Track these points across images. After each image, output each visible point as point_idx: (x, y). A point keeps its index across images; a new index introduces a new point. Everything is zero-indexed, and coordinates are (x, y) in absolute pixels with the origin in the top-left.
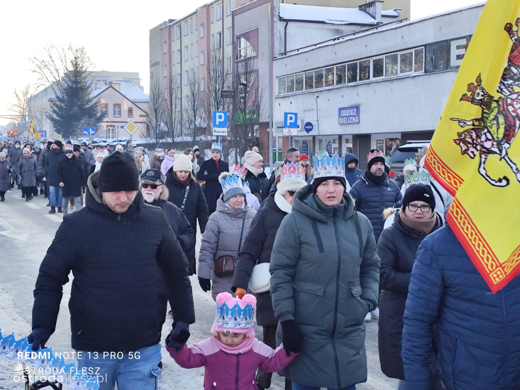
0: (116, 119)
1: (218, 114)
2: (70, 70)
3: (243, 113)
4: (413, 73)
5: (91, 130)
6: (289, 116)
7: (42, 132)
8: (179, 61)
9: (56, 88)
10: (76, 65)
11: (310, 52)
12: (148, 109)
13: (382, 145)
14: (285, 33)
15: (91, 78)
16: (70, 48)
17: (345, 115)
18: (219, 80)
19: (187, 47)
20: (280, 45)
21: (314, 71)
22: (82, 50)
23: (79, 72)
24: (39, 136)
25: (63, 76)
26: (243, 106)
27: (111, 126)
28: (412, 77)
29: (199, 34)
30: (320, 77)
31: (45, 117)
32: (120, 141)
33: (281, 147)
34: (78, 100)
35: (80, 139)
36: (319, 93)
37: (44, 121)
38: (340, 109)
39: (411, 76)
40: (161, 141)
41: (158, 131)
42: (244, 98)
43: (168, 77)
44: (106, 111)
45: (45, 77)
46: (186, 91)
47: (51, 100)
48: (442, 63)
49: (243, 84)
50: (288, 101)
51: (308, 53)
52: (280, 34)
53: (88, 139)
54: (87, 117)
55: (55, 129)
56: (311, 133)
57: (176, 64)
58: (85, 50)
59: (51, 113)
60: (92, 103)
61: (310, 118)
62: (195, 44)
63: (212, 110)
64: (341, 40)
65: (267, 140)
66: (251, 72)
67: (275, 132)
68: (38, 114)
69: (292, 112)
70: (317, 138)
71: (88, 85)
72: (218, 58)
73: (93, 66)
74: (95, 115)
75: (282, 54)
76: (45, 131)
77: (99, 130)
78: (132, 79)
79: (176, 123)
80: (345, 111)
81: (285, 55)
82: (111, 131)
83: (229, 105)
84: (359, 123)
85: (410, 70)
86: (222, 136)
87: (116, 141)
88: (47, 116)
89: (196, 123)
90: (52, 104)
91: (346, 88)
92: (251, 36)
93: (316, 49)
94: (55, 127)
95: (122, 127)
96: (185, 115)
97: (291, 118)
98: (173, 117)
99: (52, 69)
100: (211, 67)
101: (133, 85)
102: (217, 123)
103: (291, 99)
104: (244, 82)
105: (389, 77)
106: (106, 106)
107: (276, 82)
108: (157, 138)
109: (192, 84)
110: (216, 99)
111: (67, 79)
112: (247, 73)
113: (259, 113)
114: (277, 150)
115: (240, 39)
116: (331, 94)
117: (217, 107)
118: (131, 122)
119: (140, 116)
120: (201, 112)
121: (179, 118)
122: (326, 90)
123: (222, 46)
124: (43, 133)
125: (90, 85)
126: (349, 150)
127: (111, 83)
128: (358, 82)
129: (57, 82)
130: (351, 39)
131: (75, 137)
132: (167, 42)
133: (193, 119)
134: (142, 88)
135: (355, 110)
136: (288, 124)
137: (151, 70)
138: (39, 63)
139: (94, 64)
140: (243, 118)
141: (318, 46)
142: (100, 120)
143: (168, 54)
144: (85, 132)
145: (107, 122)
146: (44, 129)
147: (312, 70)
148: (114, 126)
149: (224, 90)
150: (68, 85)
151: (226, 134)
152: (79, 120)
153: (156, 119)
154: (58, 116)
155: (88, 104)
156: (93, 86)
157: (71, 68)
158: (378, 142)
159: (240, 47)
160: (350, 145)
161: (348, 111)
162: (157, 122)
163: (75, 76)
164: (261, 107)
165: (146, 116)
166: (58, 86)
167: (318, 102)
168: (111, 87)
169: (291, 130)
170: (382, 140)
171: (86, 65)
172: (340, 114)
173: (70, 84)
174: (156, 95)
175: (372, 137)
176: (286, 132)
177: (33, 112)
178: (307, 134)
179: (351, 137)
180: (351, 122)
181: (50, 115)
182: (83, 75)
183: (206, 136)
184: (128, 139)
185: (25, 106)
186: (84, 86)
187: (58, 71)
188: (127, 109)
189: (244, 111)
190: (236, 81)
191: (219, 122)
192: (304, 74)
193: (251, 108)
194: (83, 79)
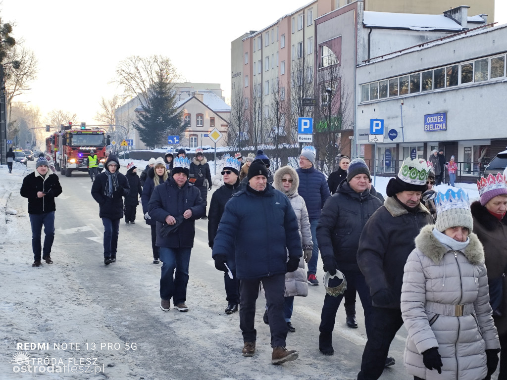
0: (198, 129)
1: (303, 121)
2: (155, 82)
3: (328, 120)
4: (505, 79)
5: (175, 138)
6: (375, 122)
7: (129, 140)
8: (260, 72)
9: (142, 99)
10: (161, 77)
11: (395, 59)
13: (470, 152)
14: (369, 40)
15: (175, 89)
16: (156, 61)
17: (431, 122)
19: (268, 57)
20: (363, 52)
21: (399, 77)
22: (166, 62)
23: (164, 83)
24: (126, 144)
25: (148, 87)
26: (327, 113)
27: (194, 135)
29: (280, 44)
31: (132, 126)
32: (204, 149)
33: (364, 154)
34: (163, 110)
35: (164, 147)
36: (404, 99)
37: (130, 131)
38: (426, 116)
39: (503, 81)
40: (243, 149)
41: (241, 139)
42: (329, 105)
43: (249, 87)
44: (189, 121)
45: (132, 89)
46: (268, 100)
47: (137, 111)
49: (328, 91)
50: (371, 108)
51: (393, 59)
52: (364, 42)
53: (172, 147)
54: (171, 126)
55: (141, 138)
56: (395, 141)
57: (257, 75)
58: (170, 62)
59: (138, 123)
60: (176, 113)
61: (394, 125)
62: (275, 55)
64: (425, 46)
66: (336, 79)
67: (359, 141)
68: (125, 124)
69: (378, 118)
70: (400, 145)
73: (177, 78)
74: (179, 124)
75: (365, 62)
76: (132, 140)
77: (183, 139)
78: (214, 90)
80: (432, 117)
81: (369, 62)
82: (194, 140)
84: (446, 130)
85: (502, 76)
88: (133, 126)
89: (280, 130)
90: (138, 114)
91: (432, 95)
92: (334, 44)
93: (401, 55)
94: (141, 136)
95: (206, 136)
97: (377, 125)
98: (257, 125)
99: (138, 81)
101: (215, 96)
102: (303, 130)
103: (375, 106)
104: (329, 89)
105: (479, 82)
106: (189, 115)
107: (359, 90)
108: (238, 146)
110: (299, 106)
111: (152, 90)
112: (332, 80)
113: (341, 122)
115: (322, 47)
116: (416, 101)
117: (301, 114)
118: (216, 130)
119: (222, 125)
121: (261, 126)
122: (412, 97)
123: (302, 56)
124: (130, 142)
125: (174, 95)
127: (194, 94)
128: (446, 88)
129: (143, 93)
130: (439, 45)
131: (160, 146)
132: (249, 53)
133: (274, 128)
134: (223, 99)
135: (442, 117)
136: (374, 131)
137: (232, 81)
138: (126, 75)
140: (328, 125)
141: (403, 52)
142: (183, 129)
143: (249, 65)
144: (170, 141)
145: (190, 131)
147: (397, 76)
148: (197, 135)
150: (154, 96)
151: (311, 141)
152: (163, 129)
153: (239, 127)
154: (144, 126)
155: (172, 114)
156: (177, 96)
157: (156, 80)
158: (466, 149)
159: (322, 55)
161: (435, 117)
162: (240, 130)
163: (160, 87)
165: (227, 126)
166: (144, 96)
167: (403, 109)
168: (194, 97)
169: (377, 136)
170: (470, 147)
171: (171, 76)
172: (425, 121)
173: (155, 95)
174: (238, 103)
175: (460, 143)
176: (371, 138)
177: (120, 122)
178: (391, 141)
179: (437, 144)
180: (437, 129)
181: (136, 124)
182: (168, 86)
183: (289, 143)
184: (210, 147)
185: (113, 117)
186: (168, 96)
187: (145, 82)
188: (209, 119)
189: (328, 118)
190: (318, 89)
191: (305, 129)
192: (388, 81)
193: (336, 115)
194: (168, 89)
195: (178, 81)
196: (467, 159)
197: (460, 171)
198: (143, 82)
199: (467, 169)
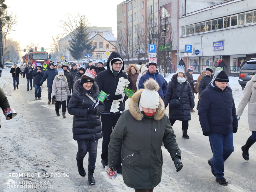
0: (100, 50)
1: (151, 46)
2: (78, 26)
4: (253, 23)
5: (88, 55)
6: (187, 46)
8: (131, 21)
10: (81, 24)
12: (116, 44)
13: (236, 61)
14: (185, 4)
16: (79, 15)
17: (216, 46)
18: (151, 29)
19: (135, 13)
20: (182, 10)
21: (200, 23)
23: (83, 27)
24: (64, 59)
25: (75, 29)
26: (164, 42)
27: (98, 53)
28: (252, 25)
29: (141, 6)
31: (67, 49)
34: (83, 41)
36: (203, 35)
37: (66, 52)
38: (214, 43)
42: (164, 38)
43: (126, 28)
44: (96, 46)
45: (66, 30)
46: (135, 35)
47: (69, 41)
49: (164, 31)
50: (186, 39)
51: (197, 14)
52: (183, 5)
54: (86, 49)
55: (72, 55)
56: (198, 55)
57: (130, 22)
58: (85, 16)
59: (70, 47)
60: (89, 42)
61: (198, 47)
62: (139, 12)
63: (148, 44)
64: (214, 7)
65: (175, 59)
67: (180, 55)
68: (63, 48)
69: (189, 44)
70: (201, 58)
71: (87, 33)
72: (151, 18)
74: (90, 48)
75: (183, 15)
77: (92, 55)
78: (108, 30)
79: (130, 51)
80: (216, 44)
81: (185, 15)
82: (98, 56)
83: (156, 42)
84: (224, 50)
85: (251, 22)
88: (68, 49)
89: (140, 51)
90: (70, 43)
91: (217, 32)
92: (168, 6)
94: (71, 54)
95: (103, 54)
96: (134, 47)
97: (188, 48)
98: (129, 48)
99: (70, 26)
100: (148, 22)
101: (109, 33)
102: (151, 51)
103: (188, 38)
104: (164, 29)
105: (240, 25)
106: (96, 43)
107: (180, 30)
109: (138, 31)
110: (150, 38)
111: (77, 31)
112: (166, 25)
113: (171, 46)
115: (162, 8)
116: (209, 35)
117: (151, 43)
118: (108, 51)
119: (112, 48)
120: (142, 45)
121: (132, 48)
122: (206, 33)
123: (153, 12)
124: (66, 57)
125: (88, 33)
127: (98, 32)
128: (223, 29)
129: (72, 32)
130: (220, 7)
132: (126, 11)
133: (138, 49)
134: (113, 35)
135: (222, 43)
136: (187, 51)
137: (117, 25)
138: (64, 23)
139: (90, 23)
140: (164, 48)
141: (202, 11)
142: (93, 50)
143: (126, 17)
144: (86, 56)
145: (96, 51)
146: (66, 55)
147: (199, 23)
148: (100, 54)
149: (154, 34)
150: (78, 34)
151: (155, 56)
152: (83, 50)
153: (120, 49)
154: (73, 49)
155: (87, 43)
156: (90, 34)
158: (234, 59)
159: (162, 12)
161: (218, 43)
162: (120, 51)
163: (81, 29)
164: (173, 42)
165: (115, 48)
166: (73, 34)
167: (202, 39)
168: (98, 34)
169: (189, 53)
170: (236, 58)
171: (86, 23)
172: (213, 45)
174: (120, 37)
175: (231, 57)
176: (186, 55)
177: (61, 47)
178: (196, 56)
180: (219, 49)
181: (69, 48)
182: (85, 29)
183: (145, 57)
185: (57, 44)
186: (85, 34)
187: (73, 26)
188: (106, 45)
189: (164, 44)
190: (160, 29)
191: (152, 50)
192: (195, 25)
193: (168, 43)
194: (85, 30)
195: (90, 26)
196: (234, 65)
197: (231, 70)
199: (234, 70)
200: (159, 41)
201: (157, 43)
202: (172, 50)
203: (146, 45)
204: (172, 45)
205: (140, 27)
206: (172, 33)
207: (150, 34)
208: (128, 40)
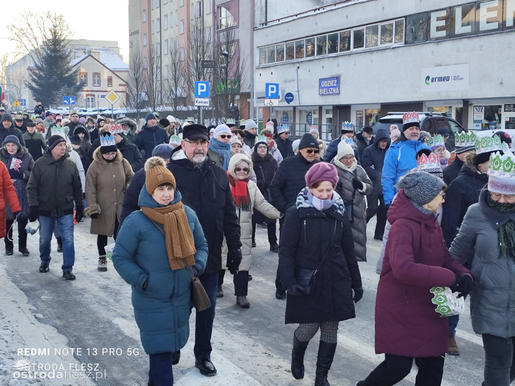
0: (95, 89)
1: (200, 85)
2: (49, 38)
3: (225, 83)
4: (393, 45)
5: (71, 99)
6: (270, 86)
7: (22, 100)
8: (159, 30)
9: (35, 57)
10: (55, 34)
11: (291, 23)
13: (361, 116)
14: (266, 2)
15: (70, 47)
16: (49, 16)
17: (325, 86)
18: (200, 51)
19: (166, 16)
20: (261, 15)
21: (295, 41)
22: (61, 18)
23: (58, 40)
25: (41, 44)
26: (224, 76)
27: (91, 95)
28: (393, 48)
29: (179, 2)
30: (300, 47)
31: (24, 85)
32: (101, 111)
33: (262, 117)
34: (58, 69)
35: (59, 108)
36: (300, 63)
37: (23, 90)
38: (321, 80)
39: (391, 47)
40: (141, 111)
41: (139, 101)
42: (226, 68)
43: (148, 45)
44: (85, 80)
45: (23, 46)
46: (167, 60)
47: (29, 69)
48: (421, 35)
49: (225, 55)
50: (269, 71)
51: (289, 23)
52: (261, 4)
53: (68, 108)
54: (66, 85)
55: (35, 98)
56: (291, 104)
57: (156, 34)
58: (63, 18)
59: (31, 82)
60: (71, 72)
61: (291, 89)
62: (174, 13)
63: (193, 80)
64: (322, 10)
65: (248, 110)
66: (233, 41)
67: (255, 103)
68: (16, 83)
69: (273, 83)
70: (297, 108)
72: (199, 28)
73: (72, 35)
74: (75, 84)
75: (263, 24)
76: (25, 100)
77: (79, 99)
78: (111, 48)
79: (157, 93)
80: (326, 82)
81: (266, 25)
82: (90, 100)
84: (339, 94)
85: (391, 41)
86: (204, 106)
87: (96, 111)
88: (26, 85)
89: (177, 93)
90: (31, 73)
91: (326, 59)
92: (232, 5)
93: (297, 19)
94: (34, 95)
95: (103, 96)
96: (166, 86)
97: (272, 89)
98: (154, 87)
99: (31, 38)
100: (193, 37)
101: (112, 54)
102: (199, 94)
103: (272, 70)
104: (226, 52)
105: (370, 48)
106: (86, 75)
107: (257, 53)
108: (137, 108)
109: (174, 53)
110: (197, 69)
111: (46, 47)
112: (228, 43)
113: (239, 85)
114: (258, 121)
115: (221, 8)
116: (311, 65)
117: (199, 77)
118: (112, 91)
119: (120, 85)
120: (182, 81)
121: (160, 88)
122: (307, 61)
123: (202, 15)
124: (23, 102)
125: (69, 53)
126: (330, 120)
127: (90, 52)
128: (339, 53)
129: (36, 50)
130: (332, 10)
131: (55, 106)
132: (147, 11)
133: (174, 89)
134: (121, 57)
135: (336, 81)
136: (270, 95)
137: (130, 39)
138: (17, 31)
139: (73, 32)
140: (225, 89)
141: (299, 16)
142: (80, 88)
143: (147, 23)
144: (65, 101)
145: (87, 91)
147: (293, 40)
148: (94, 95)
149: (206, 59)
150: (47, 54)
151: (208, 105)
152: (58, 89)
153: (137, 89)
154: (37, 85)
155: (68, 73)
156: (72, 54)
157: (50, 36)
158: (358, 113)
159: (221, 17)
160: (330, 116)
161: (329, 81)
162: (138, 92)
163: (54, 45)
164: (242, 77)
165: (124, 85)
166: (37, 54)
167: (299, 73)
168: (90, 55)
169: (272, 100)
170: (362, 111)
171: (65, 33)
172: (320, 85)
173: (49, 53)
174: (136, 64)
175: (352, 108)
176: (267, 102)
177: (11, 80)
178: (287, 105)
179: (331, 108)
180: (331, 93)
181: (29, 83)
182: (62, 44)
183: (187, 105)
184: (108, 108)
185: (3, 75)
186: (63, 54)
187: (37, 39)
188: (107, 78)
189: (225, 81)
190: (217, 52)
191: (201, 93)
192: (285, 45)
193: (233, 78)
194: (62, 47)
196: (358, 123)
198: (35, 39)
200: (215, 73)
201: (212, 79)
202: (241, 91)
203: (189, 82)
204: (242, 82)
205: (177, 46)
206: (241, 60)
207: (197, 60)
208: (154, 71)
